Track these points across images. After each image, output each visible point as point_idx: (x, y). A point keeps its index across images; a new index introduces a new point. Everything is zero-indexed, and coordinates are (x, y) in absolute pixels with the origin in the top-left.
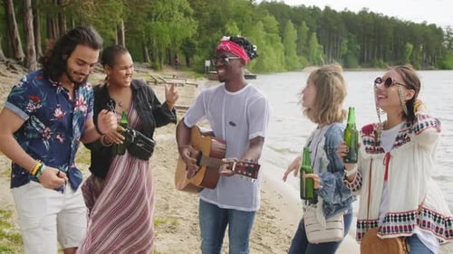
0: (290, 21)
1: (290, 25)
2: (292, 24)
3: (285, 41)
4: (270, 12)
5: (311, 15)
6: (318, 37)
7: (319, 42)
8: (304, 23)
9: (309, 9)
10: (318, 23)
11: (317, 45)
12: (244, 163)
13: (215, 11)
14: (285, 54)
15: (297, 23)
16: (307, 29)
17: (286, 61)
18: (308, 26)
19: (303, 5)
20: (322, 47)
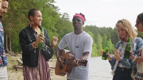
0: (99, 34)
1: (99, 36)
2: (100, 35)
3: (97, 43)
4: (90, 30)
5: (108, 31)
6: (112, 41)
7: (113, 43)
8: (105, 35)
9: (107, 28)
10: (112, 35)
11: (112, 44)
12: (81, 61)
13: (66, 29)
14: (97, 48)
15: (102, 35)
16: (107, 37)
17: (98, 52)
18: (107, 36)
19: (105, 27)
20: (114, 45)
